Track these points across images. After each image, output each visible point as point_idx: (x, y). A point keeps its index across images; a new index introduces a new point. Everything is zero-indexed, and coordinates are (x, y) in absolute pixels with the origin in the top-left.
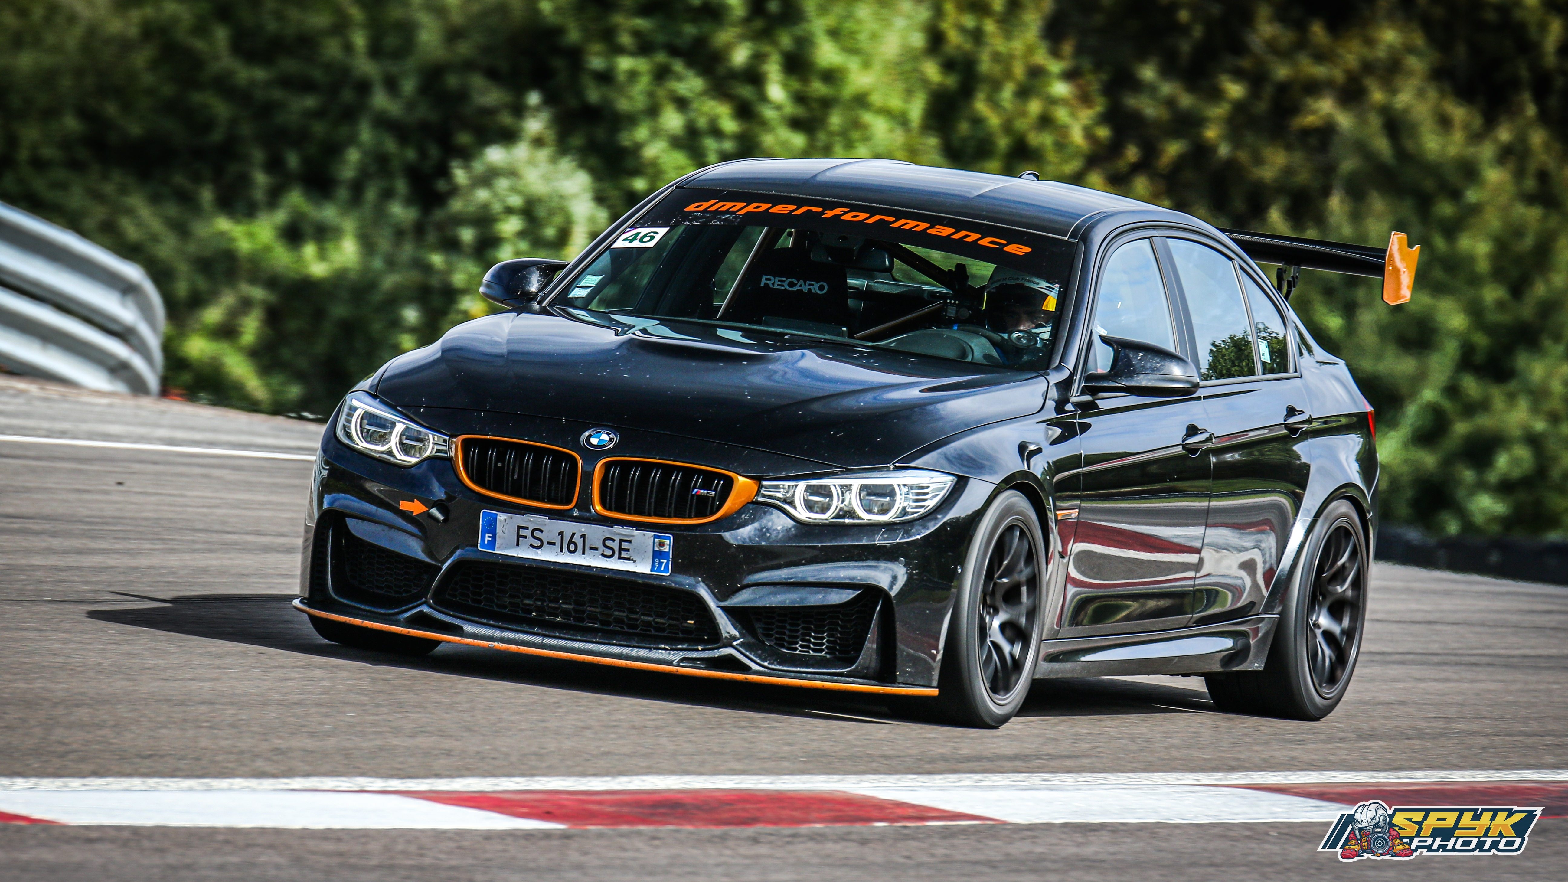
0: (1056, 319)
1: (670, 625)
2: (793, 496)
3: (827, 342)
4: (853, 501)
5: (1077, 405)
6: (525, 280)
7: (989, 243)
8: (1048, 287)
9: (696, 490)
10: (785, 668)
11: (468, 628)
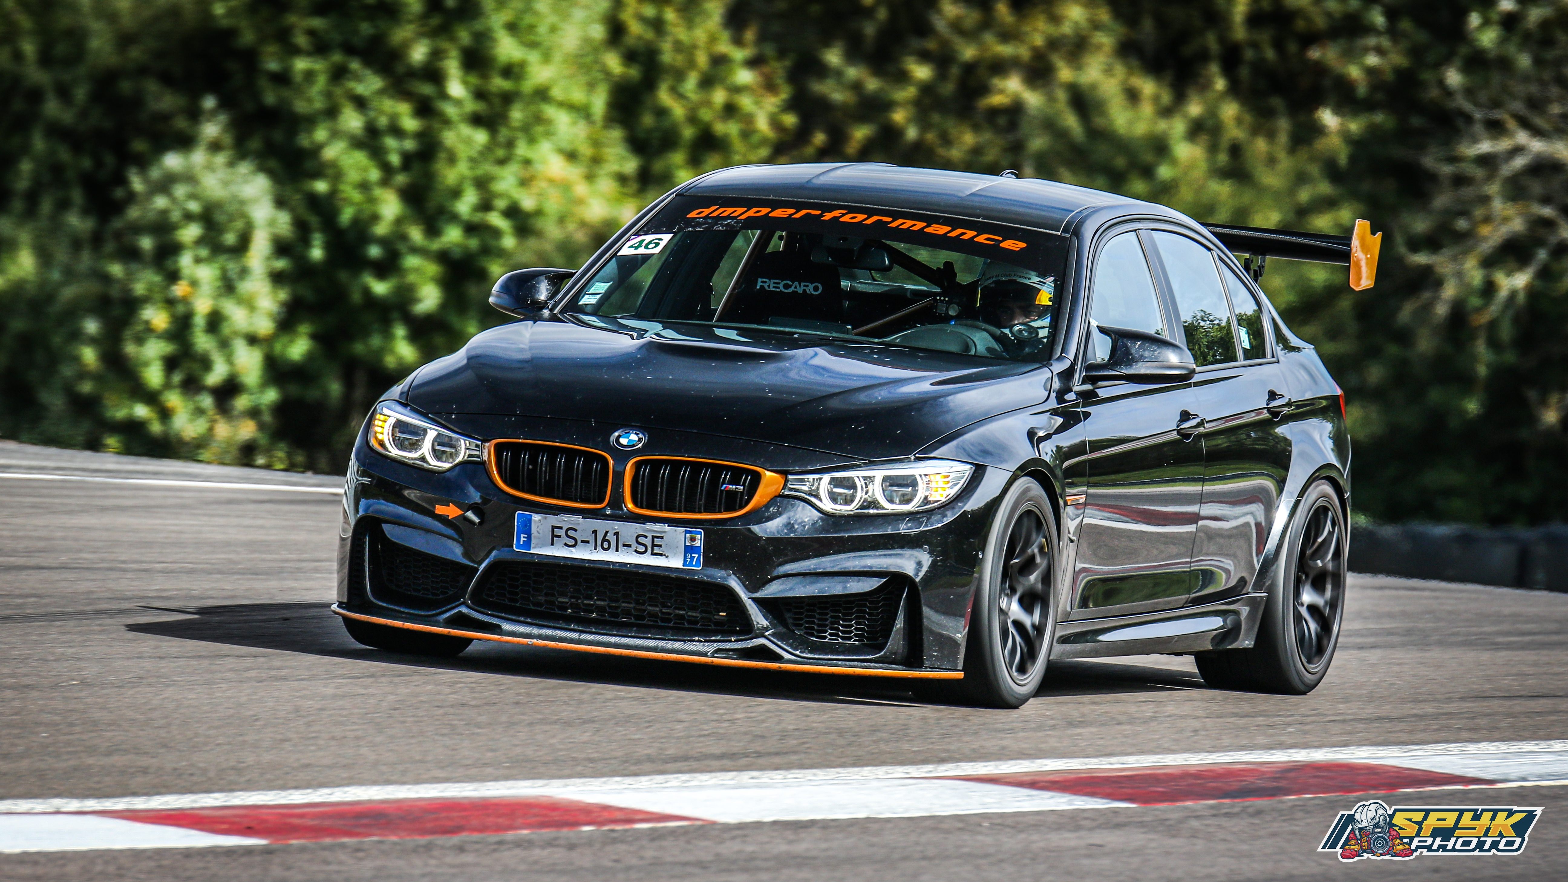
0: (1056, 311)
1: (702, 618)
2: (818, 488)
3: (835, 339)
4: (877, 491)
5: (1079, 394)
6: (534, 289)
7: (985, 239)
8: (1040, 281)
9: (724, 486)
10: (817, 656)
11: (507, 626)
